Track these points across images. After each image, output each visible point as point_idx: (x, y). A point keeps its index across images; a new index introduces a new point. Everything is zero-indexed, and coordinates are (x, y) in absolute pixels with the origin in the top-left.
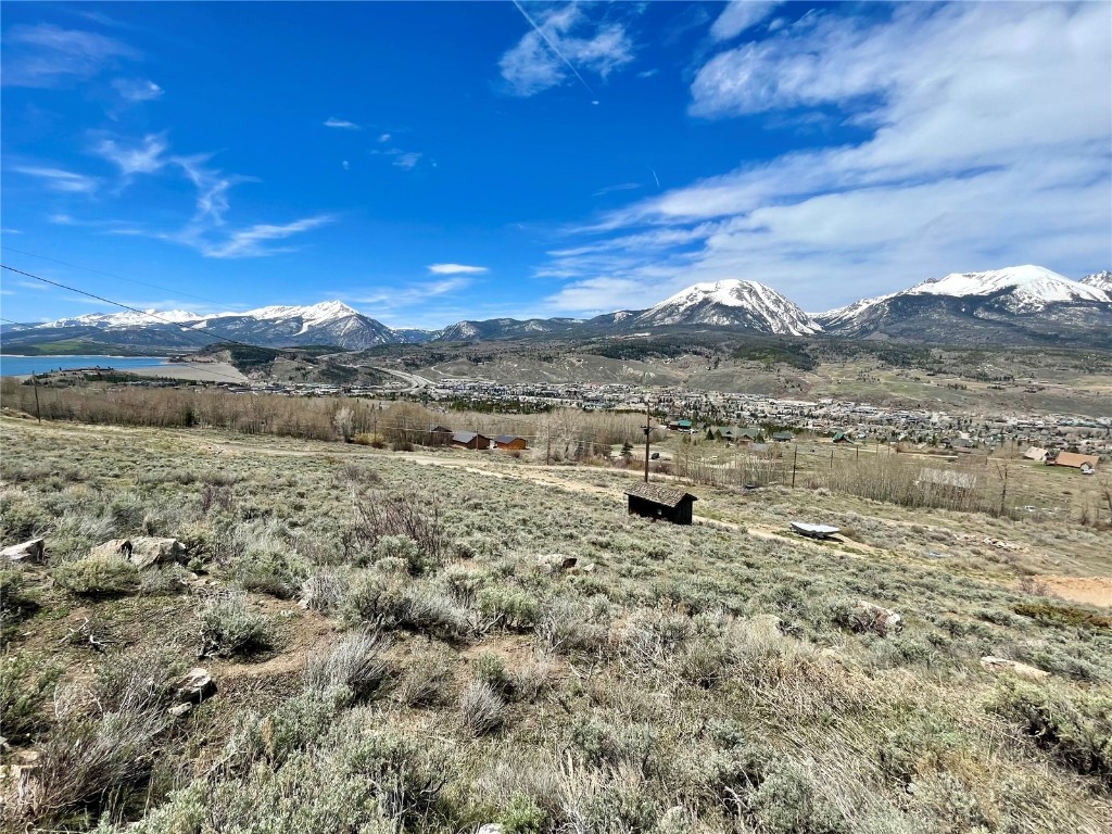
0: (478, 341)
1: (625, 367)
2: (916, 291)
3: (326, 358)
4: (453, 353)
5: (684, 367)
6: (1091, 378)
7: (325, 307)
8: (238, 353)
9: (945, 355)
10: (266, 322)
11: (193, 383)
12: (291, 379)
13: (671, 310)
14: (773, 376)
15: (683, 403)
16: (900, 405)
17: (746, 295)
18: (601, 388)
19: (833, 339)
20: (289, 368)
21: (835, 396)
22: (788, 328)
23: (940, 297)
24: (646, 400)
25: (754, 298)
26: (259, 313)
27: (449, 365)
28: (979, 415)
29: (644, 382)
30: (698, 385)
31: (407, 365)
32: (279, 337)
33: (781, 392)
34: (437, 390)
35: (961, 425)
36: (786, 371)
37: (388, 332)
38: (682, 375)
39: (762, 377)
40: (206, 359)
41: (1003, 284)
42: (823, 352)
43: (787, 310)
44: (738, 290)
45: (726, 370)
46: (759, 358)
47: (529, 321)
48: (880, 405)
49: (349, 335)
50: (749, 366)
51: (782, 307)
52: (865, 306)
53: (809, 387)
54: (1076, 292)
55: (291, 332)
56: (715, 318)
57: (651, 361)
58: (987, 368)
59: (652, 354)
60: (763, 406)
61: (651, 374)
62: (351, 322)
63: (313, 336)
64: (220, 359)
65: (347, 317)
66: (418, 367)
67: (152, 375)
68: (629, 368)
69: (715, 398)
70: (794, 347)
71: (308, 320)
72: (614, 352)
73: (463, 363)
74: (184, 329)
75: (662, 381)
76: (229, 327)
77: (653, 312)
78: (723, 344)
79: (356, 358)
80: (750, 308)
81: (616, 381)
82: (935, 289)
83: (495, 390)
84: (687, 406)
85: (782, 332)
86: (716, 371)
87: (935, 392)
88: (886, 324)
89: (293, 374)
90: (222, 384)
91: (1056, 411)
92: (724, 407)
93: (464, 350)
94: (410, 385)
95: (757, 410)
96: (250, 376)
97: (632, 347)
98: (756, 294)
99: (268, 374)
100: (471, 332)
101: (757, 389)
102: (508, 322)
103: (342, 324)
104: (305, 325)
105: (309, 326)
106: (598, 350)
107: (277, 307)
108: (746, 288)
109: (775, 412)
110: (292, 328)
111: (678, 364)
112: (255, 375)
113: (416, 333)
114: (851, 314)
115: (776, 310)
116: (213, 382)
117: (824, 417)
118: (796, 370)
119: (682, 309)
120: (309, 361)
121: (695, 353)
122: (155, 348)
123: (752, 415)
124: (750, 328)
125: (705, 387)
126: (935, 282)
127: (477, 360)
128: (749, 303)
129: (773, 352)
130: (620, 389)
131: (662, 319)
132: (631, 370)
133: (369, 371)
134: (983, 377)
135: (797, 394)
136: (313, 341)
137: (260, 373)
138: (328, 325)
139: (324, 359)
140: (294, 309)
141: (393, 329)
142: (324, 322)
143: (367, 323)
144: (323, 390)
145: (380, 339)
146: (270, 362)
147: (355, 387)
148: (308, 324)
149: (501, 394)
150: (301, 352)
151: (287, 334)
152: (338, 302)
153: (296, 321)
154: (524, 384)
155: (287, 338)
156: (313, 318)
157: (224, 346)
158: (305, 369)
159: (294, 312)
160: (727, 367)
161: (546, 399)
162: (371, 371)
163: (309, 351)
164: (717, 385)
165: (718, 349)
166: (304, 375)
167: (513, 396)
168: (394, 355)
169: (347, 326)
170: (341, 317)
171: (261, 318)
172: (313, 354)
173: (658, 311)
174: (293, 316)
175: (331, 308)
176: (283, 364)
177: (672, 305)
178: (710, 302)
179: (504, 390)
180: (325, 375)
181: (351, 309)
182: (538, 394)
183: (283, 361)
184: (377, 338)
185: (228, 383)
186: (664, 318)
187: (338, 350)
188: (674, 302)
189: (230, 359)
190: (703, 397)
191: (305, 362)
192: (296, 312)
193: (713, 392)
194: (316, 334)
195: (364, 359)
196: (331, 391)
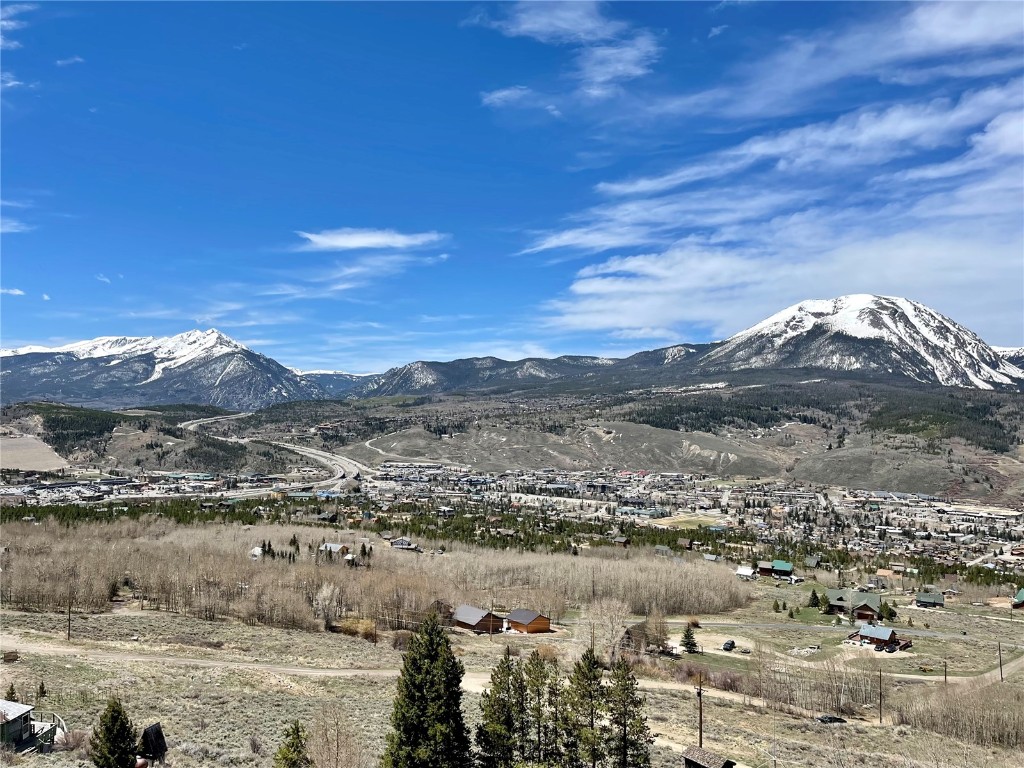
0: (441, 396)
1: (686, 443)
3: (192, 426)
4: (400, 417)
5: (787, 443)
7: (192, 339)
8: (54, 420)
10: (91, 360)
12: (138, 463)
13: (760, 343)
14: (940, 462)
15: (787, 509)
17: (887, 319)
18: (647, 479)
20: (137, 444)
22: (965, 374)
24: (724, 502)
26: (82, 348)
27: (394, 439)
29: (720, 469)
30: (811, 476)
31: (326, 438)
32: (115, 388)
33: (955, 489)
34: (377, 483)
36: (964, 452)
37: (292, 379)
38: (785, 458)
39: (922, 463)
43: (961, 345)
44: (873, 312)
45: (858, 451)
46: (914, 430)
47: (523, 362)
49: (229, 383)
50: (897, 442)
53: (1004, 481)
55: (135, 380)
57: (728, 434)
59: (730, 423)
60: (925, 516)
61: (732, 457)
62: (234, 362)
64: (25, 430)
65: (227, 355)
66: (343, 441)
68: (693, 445)
69: (840, 500)
71: (163, 360)
72: (667, 417)
73: (419, 435)
75: (750, 467)
76: (34, 370)
77: (730, 347)
78: (852, 403)
79: (241, 427)
81: (671, 467)
83: (471, 483)
85: (954, 381)
86: (841, 453)
89: (144, 453)
90: (32, 473)
92: (857, 517)
93: (418, 410)
94: (332, 474)
95: (912, 524)
96: (71, 457)
97: (696, 410)
98: (903, 318)
99: (101, 454)
100: (429, 379)
101: (912, 484)
102: (489, 364)
103: (218, 367)
104: (159, 368)
105: (164, 369)
106: (640, 414)
107: (114, 338)
109: (946, 527)
110: (137, 372)
111: (776, 439)
112: (80, 455)
113: (338, 380)
116: (17, 472)
118: (981, 451)
119: (779, 342)
120: (168, 432)
121: (805, 420)
123: (906, 534)
124: (898, 374)
125: (824, 479)
127: (441, 431)
130: (679, 480)
131: (747, 360)
132: (695, 449)
133: (263, 448)
135: (984, 493)
136: (172, 396)
137: (88, 453)
138: (196, 368)
139: (191, 428)
140: (142, 342)
141: (299, 374)
142: (191, 362)
143: (259, 364)
144: (192, 483)
145: (280, 390)
146: (106, 434)
147: (243, 477)
148: (162, 366)
149: (480, 490)
150: (155, 417)
151: (128, 382)
152: (216, 331)
153: (144, 361)
154: (517, 471)
155: (127, 389)
156: (172, 356)
157: (32, 407)
158: (161, 446)
159: (141, 347)
160: (859, 445)
161: (555, 499)
162: (267, 448)
163: (166, 414)
164: (844, 476)
165: (842, 414)
166: (161, 457)
167: (500, 494)
168: (304, 421)
169: (227, 370)
170: (217, 355)
171: (86, 356)
172: (174, 420)
173: (738, 346)
174: (139, 353)
175: (202, 341)
176: (127, 438)
177: (762, 336)
178: (825, 332)
179: (485, 483)
180: (193, 456)
181: (234, 342)
182: (542, 491)
183: (127, 432)
184: (275, 390)
185: (40, 473)
186: (749, 358)
187: (212, 411)
188: (765, 332)
189: (40, 429)
190: (820, 497)
191: (161, 434)
192: (144, 347)
193: (838, 490)
194: (175, 383)
195: (255, 427)
196: (206, 486)
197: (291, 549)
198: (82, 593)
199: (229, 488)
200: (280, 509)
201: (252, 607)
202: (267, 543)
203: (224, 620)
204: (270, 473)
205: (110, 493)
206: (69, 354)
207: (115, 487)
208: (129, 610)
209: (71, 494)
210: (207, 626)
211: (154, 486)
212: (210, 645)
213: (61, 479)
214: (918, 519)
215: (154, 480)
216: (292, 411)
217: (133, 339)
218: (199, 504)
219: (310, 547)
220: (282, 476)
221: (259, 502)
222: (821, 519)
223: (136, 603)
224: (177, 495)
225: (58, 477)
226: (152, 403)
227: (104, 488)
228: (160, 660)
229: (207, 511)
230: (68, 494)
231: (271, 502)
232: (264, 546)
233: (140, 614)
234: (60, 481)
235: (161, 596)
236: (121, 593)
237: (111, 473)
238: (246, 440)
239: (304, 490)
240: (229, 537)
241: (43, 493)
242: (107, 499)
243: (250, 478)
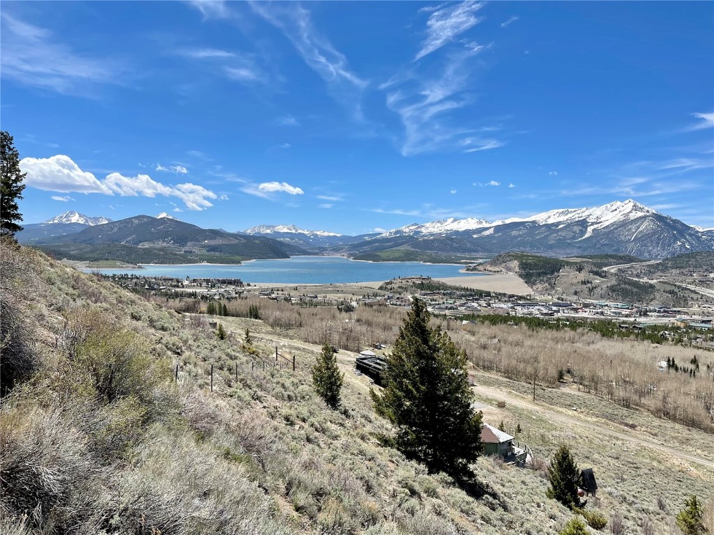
3: (613, 269)
7: (614, 208)
8: (525, 264)
10: (546, 225)
11: (488, 294)
12: (576, 293)
20: (575, 281)
26: (541, 218)
32: (562, 243)
37: (695, 235)
40: (496, 269)
49: (643, 239)
55: (574, 238)
62: (646, 224)
63: (598, 241)
64: (509, 269)
65: (641, 218)
67: (458, 285)
71: (593, 224)
74: (475, 236)
76: (514, 233)
79: (651, 271)
89: (580, 287)
90: (513, 296)
96: (535, 287)
99: (553, 286)
103: (633, 227)
104: (590, 229)
105: (593, 230)
107: (561, 210)
110: (575, 232)
112: (539, 286)
116: (505, 295)
120: (596, 273)
122: (453, 255)
133: (669, 288)
136: (599, 248)
137: (545, 285)
138: (616, 229)
139: (612, 271)
140: (579, 212)
141: (701, 230)
142: (612, 224)
143: (667, 224)
144: (612, 309)
145: (683, 243)
146: (556, 273)
147: (652, 308)
148: (592, 227)
150: (587, 262)
151: (569, 239)
152: (631, 200)
153: (580, 225)
155: (569, 244)
156: (599, 220)
157: (513, 256)
158: (591, 283)
159: (577, 216)
162: (672, 288)
163: (595, 261)
166: (591, 290)
168: (705, 267)
169: (641, 229)
170: (632, 218)
171: (544, 223)
172: (600, 266)
174: (577, 219)
175: (621, 209)
176: (569, 277)
180: (614, 291)
181: (646, 208)
183: (569, 272)
184: (679, 243)
185: (517, 296)
187: (629, 259)
189: (517, 269)
191: (591, 274)
192: (580, 215)
194: (601, 239)
195: (663, 271)
196: (623, 313)
197: (692, 367)
198: (541, 373)
199: (640, 315)
200: (683, 335)
201: (659, 404)
202: (671, 359)
203: (637, 409)
204: (674, 306)
205: (558, 311)
206: (534, 222)
207: (561, 308)
208: (570, 390)
209: (535, 311)
210: (625, 411)
211: (586, 310)
212: (627, 425)
213: (529, 301)
215: (586, 306)
216: (694, 260)
217: (573, 210)
218: (618, 325)
219: (708, 367)
220: (685, 310)
221: (665, 328)
223: (575, 386)
224: (602, 317)
225: (527, 299)
226: (586, 253)
227: (554, 308)
228: (592, 426)
229: (624, 330)
230: (533, 310)
231: (675, 329)
232: (669, 361)
233: (577, 393)
234: (529, 302)
235: (592, 384)
236: (565, 378)
237: (558, 299)
238: (655, 281)
239: (703, 322)
240: (641, 350)
241: (519, 308)
242: (556, 316)
243: (657, 309)
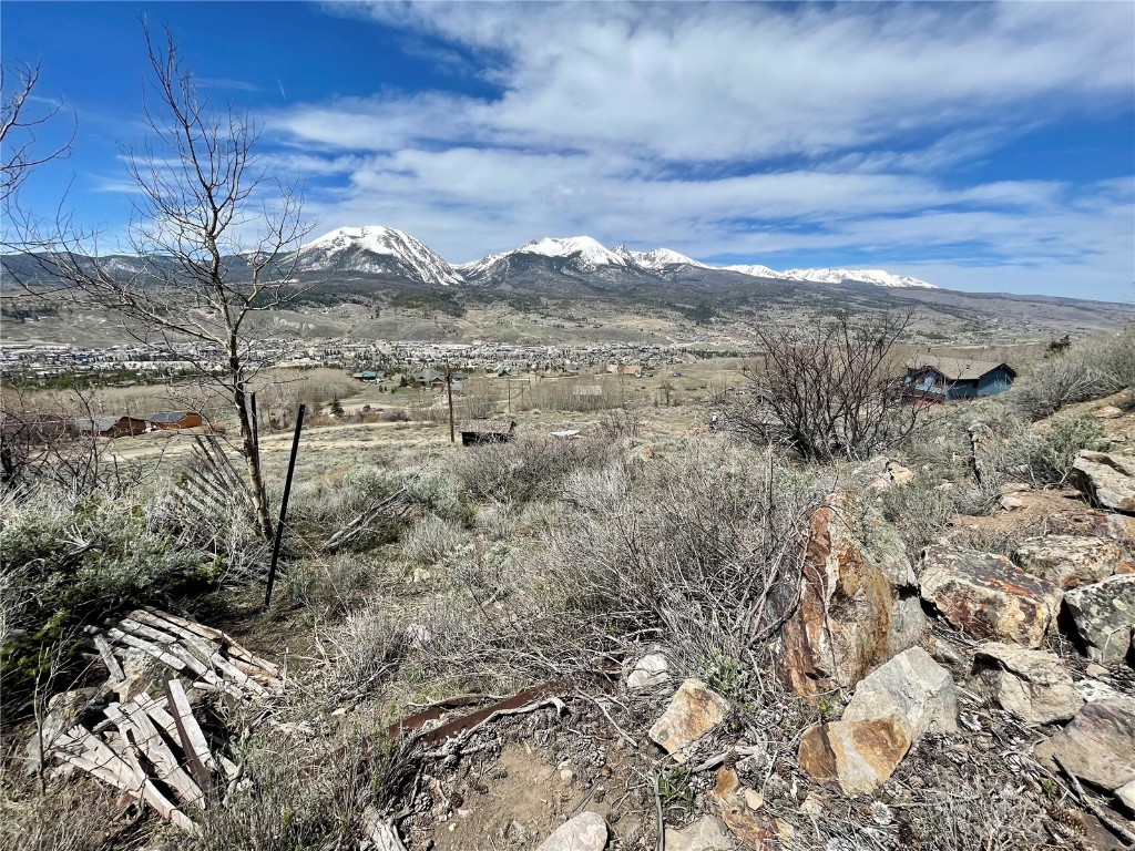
1: (276, 319)
2: (526, 250)
5: (345, 316)
6: (622, 317)
9: (549, 301)
13: (317, 254)
14: (432, 323)
15: (353, 354)
16: (527, 343)
17: (393, 243)
18: (251, 344)
19: (474, 289)
21: (483, 338)
22: (436, 278)
23: (541, 257)
24: (311, 354)
25: (402, 247)
28: (572, 346)
29: (304, 334)
30: (363, 335)
33: (440, 336)
35: (564, 354)
36: (442, 318)
38: (344, 325)
39: (423, 324)
41: (574, 249)
42: (469, 300)
43: (433, 261)
44: (385, 238)
45: (388, 319)
46: (417, 307)
47: (109, 258)
48: (515, 343)
50: (409, 313)
51: (428, 258)
52: (492, 261)
53: (463, 331)
54: (611, 258)
56: (367, 266)
57: (306, 312)
58: (573, 312)
59: (305, 304)
60: (428, 351)
61: (311, 326)
68: (282, 320)
69: (384, 347)
70: (444, 295)
75: (323, 332)
77: (295, 256)
78: (380, 292)
80: (399, 256)
81: (268, 335)
82: (538, 249)
84: (358, 356)
85: (432, 281)
86: (379, 320)
87: (546, 331)
88: (510, 277)
91: (609, 340)
92: (395, 355)
95: (423, 355)
98: (402, 242)
101: (420, 335)
108: (391, 236)
109: (440, 356)
111: (338, 313)
114: (484, 267)
115: (423, 259)
117: (479, 356)
118: (450, 316)
119: (330, 254)
121: (354, 302)
123: (422, 360)
124: (403, 276)
125: (371, 337)
126: (536, 243)
128: (397, 251)
129: (427, 301)
130: (276, 344)
131: (309, 264)
132: (284, 322)
134: (571, 319)
149: (88, 362)
154: (125, 346)
160: (388, 315)
161: (171, 363)
164: (383, 334)
165: (376, 298)
167: (111, 364)
173: (302, 255)
177: (318, 249)
178: (358, 249)
179: (90, 356)
182: (155, 358)
186: (310, 264)
188: (320, 246)
190: (372, 347)
193: (380, 342)
214: (426, 353)
222: (374, 357)
